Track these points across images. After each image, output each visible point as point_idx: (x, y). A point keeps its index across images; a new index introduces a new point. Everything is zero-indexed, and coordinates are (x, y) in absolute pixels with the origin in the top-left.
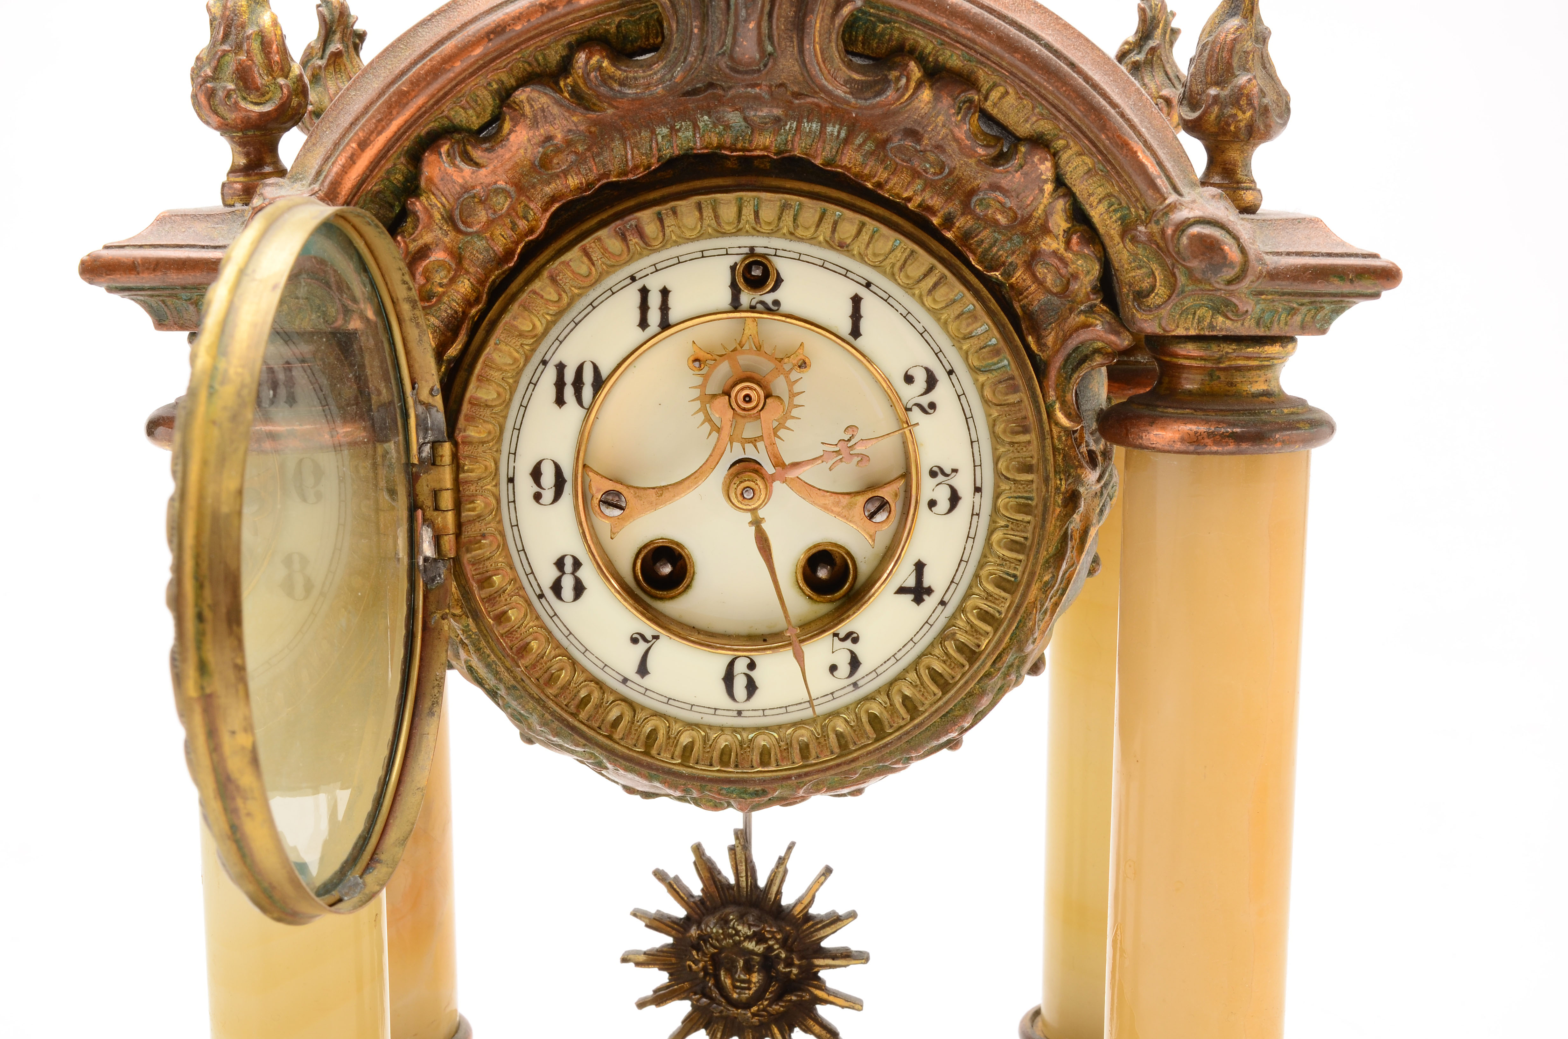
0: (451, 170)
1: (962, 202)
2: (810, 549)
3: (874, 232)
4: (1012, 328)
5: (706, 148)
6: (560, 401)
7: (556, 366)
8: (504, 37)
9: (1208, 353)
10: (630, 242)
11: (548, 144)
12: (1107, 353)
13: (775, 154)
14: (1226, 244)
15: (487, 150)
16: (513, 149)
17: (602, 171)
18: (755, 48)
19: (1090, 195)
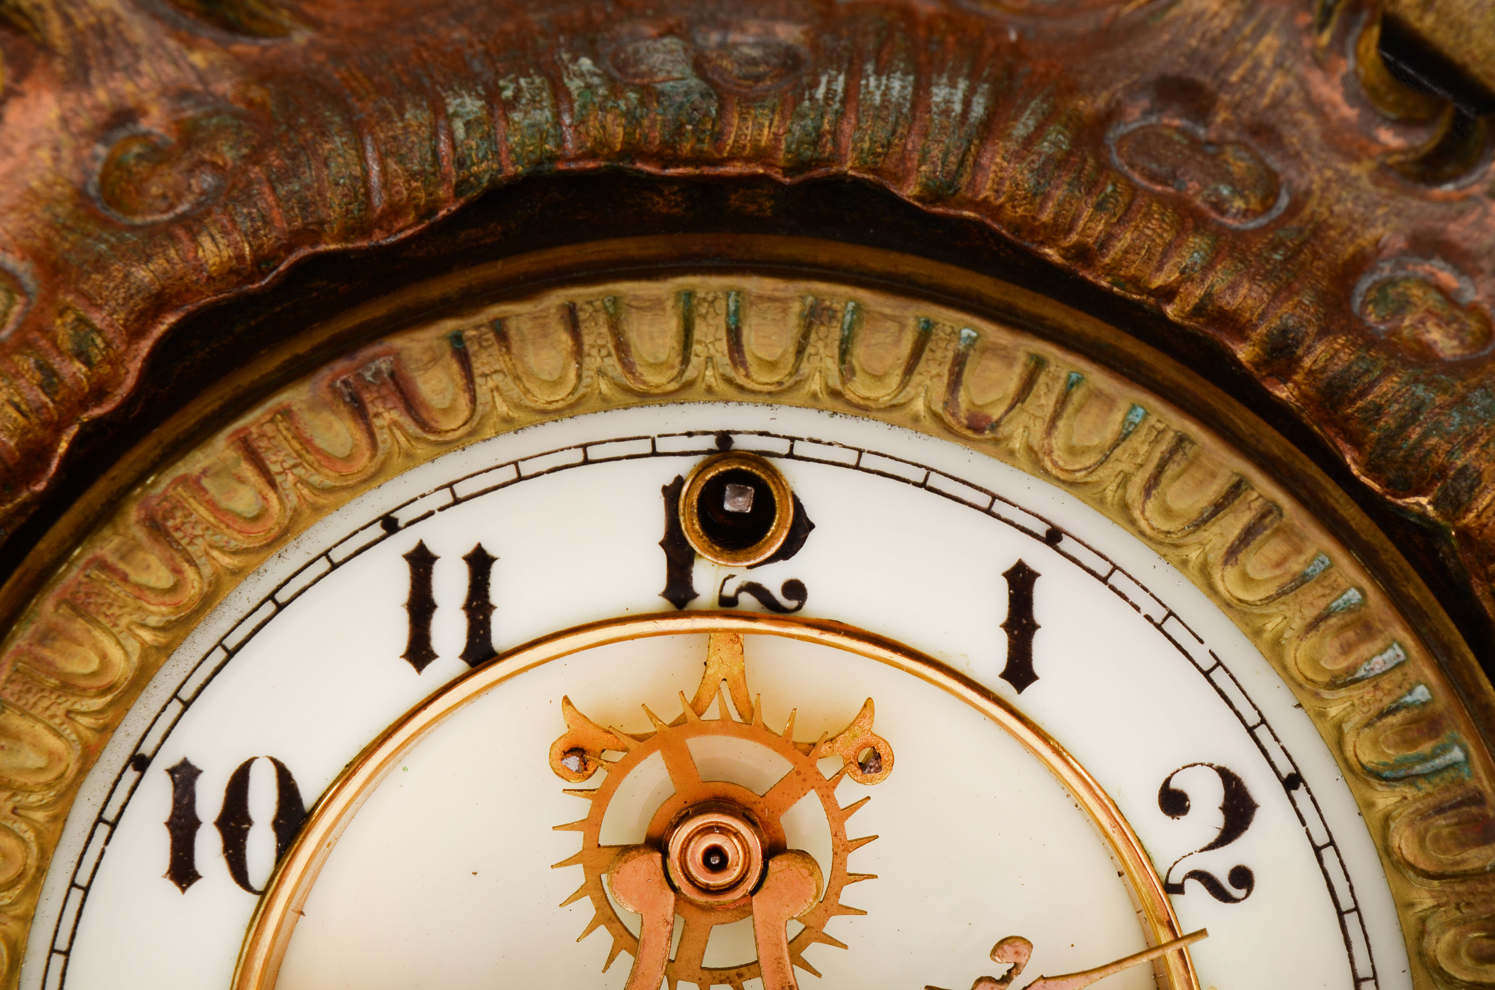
1: (1321, 298)
3: (1071, 385)
4: (1471, 657)
5: (592, 155)
6: (183, 871)
7: (172, 771)
10: (378, 422)
11: (121, 134)
13: (787, 172)
16: (19, 148)
17: (298, 223)
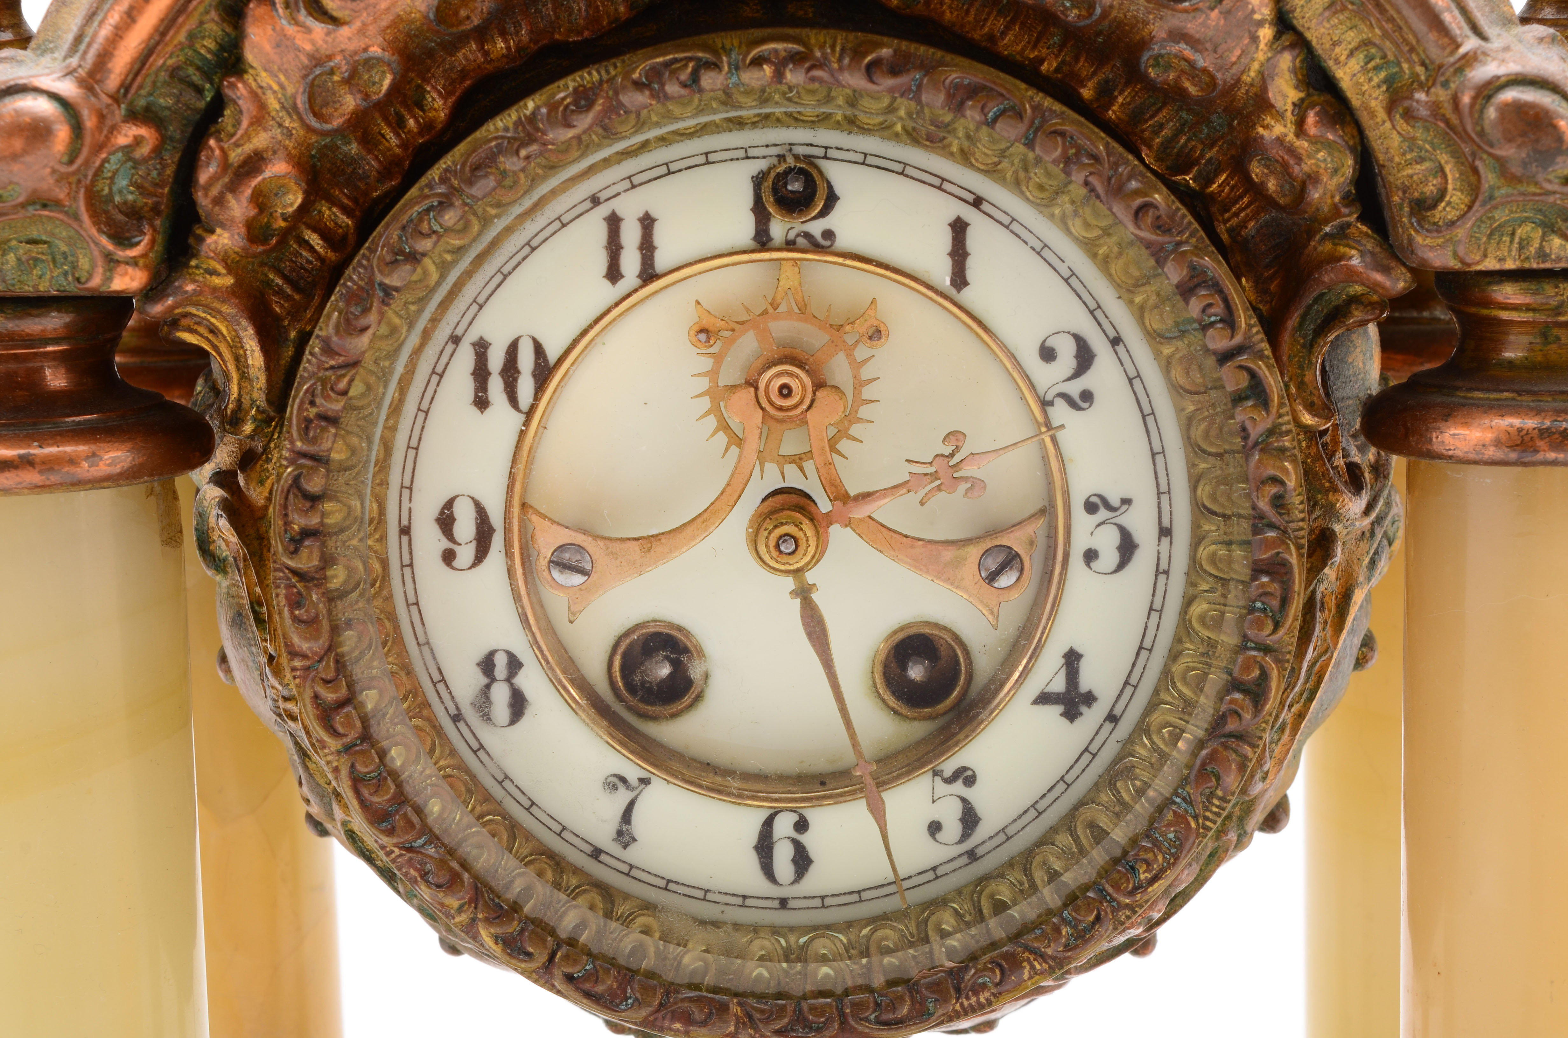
0: (291, 30)
1: (1125, 62)
2: (895, 632)
6: (482, 403)
7: (474, 345)
9: (1539, 299)
12: (1371, 304)
14: (1562, 118)
19: (1335, 44)
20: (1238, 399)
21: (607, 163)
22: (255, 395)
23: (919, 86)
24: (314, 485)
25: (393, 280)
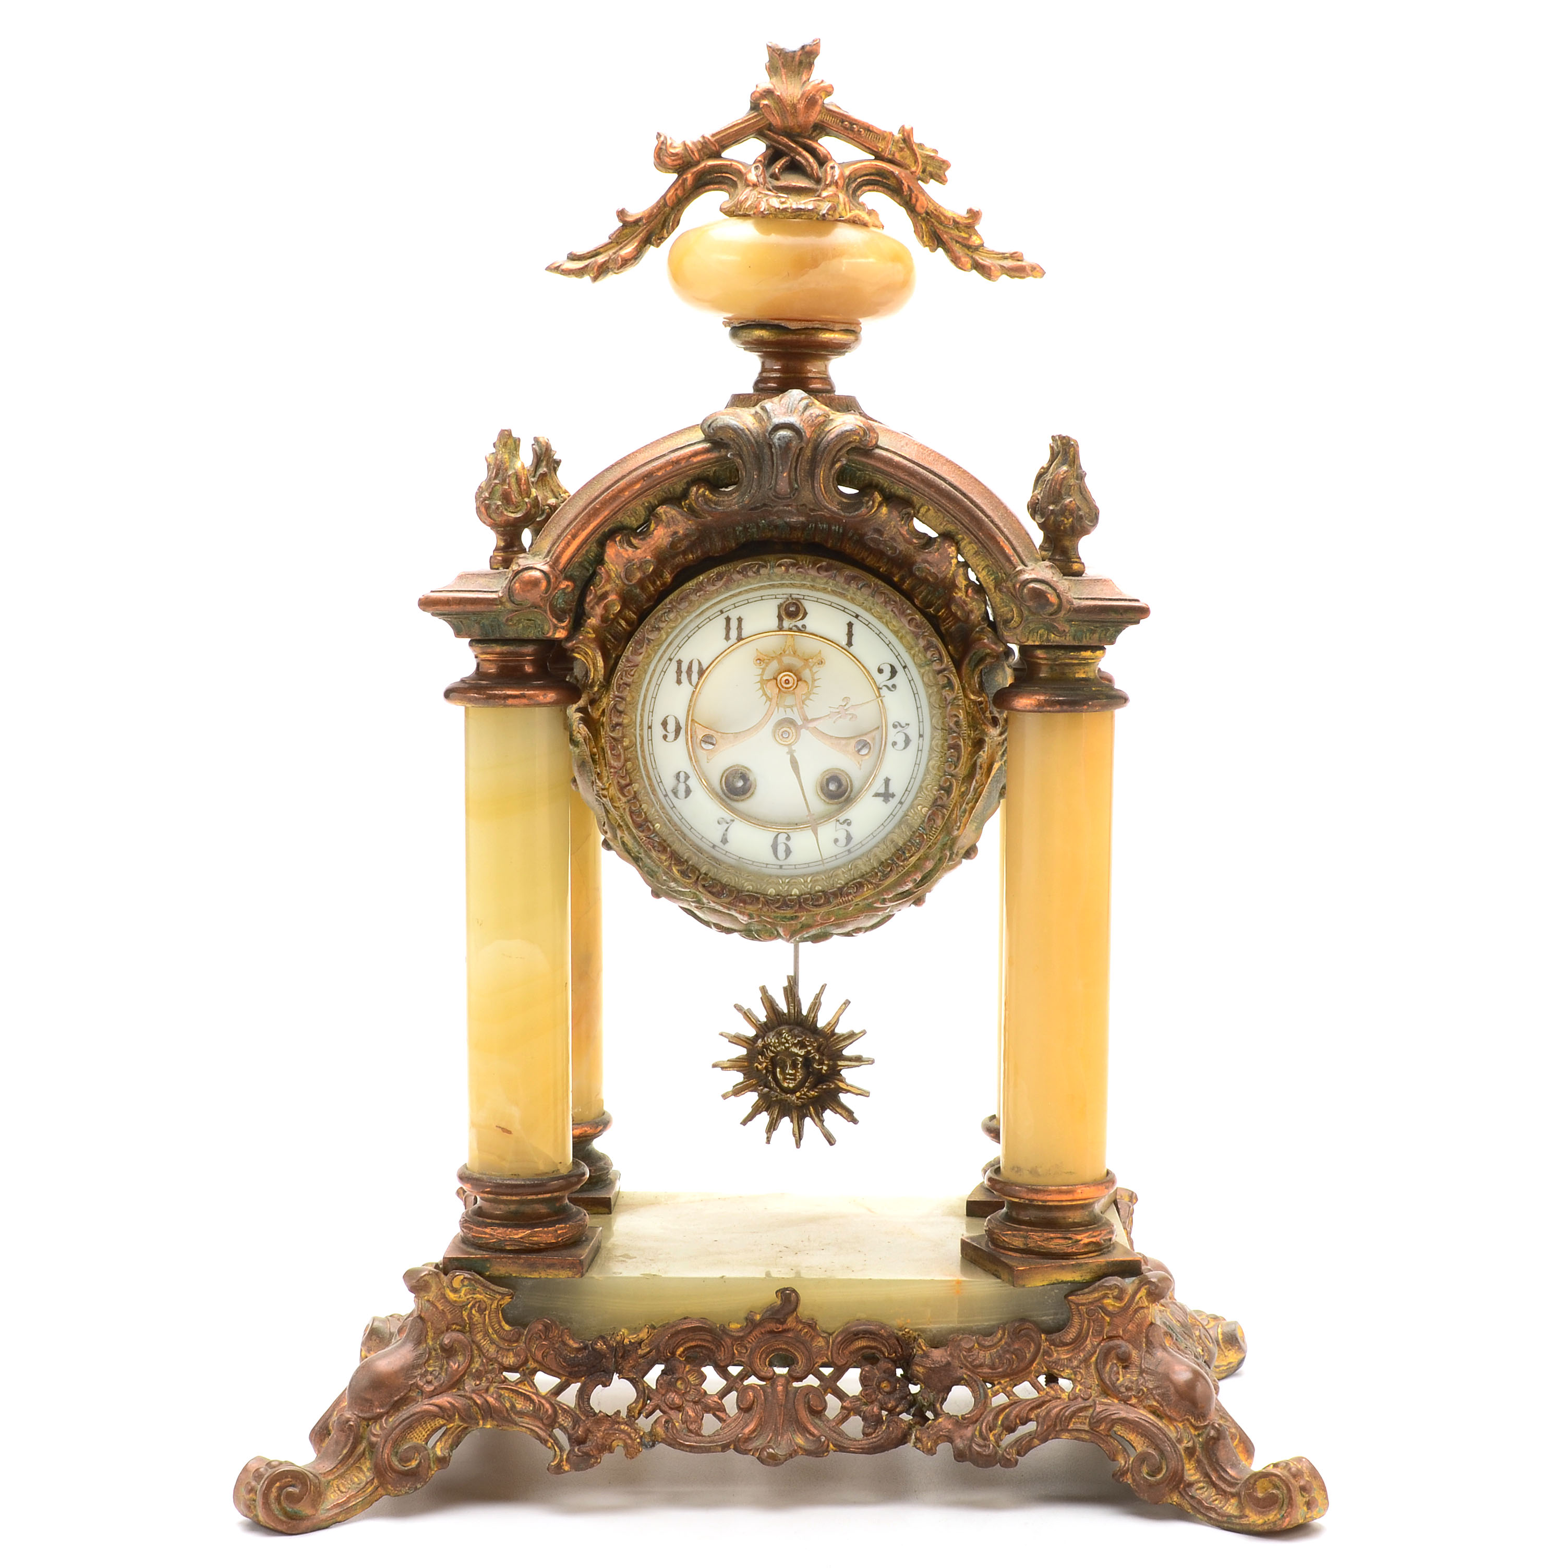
0: (621, 550)
2: (825, 772)
6: (679, 682)
7: (677, 662)
8: (652, 479)
11: (675, 536)
14: (1048, 594)
15: (641, 539)
16: (656, 539)
18: (787, 486)
19: (977, 566)
20: (944, 687)
21: (726, 599)
22: (600, 677)
23: (835, 576)
24: (620, 708)
25: (651, 637)
